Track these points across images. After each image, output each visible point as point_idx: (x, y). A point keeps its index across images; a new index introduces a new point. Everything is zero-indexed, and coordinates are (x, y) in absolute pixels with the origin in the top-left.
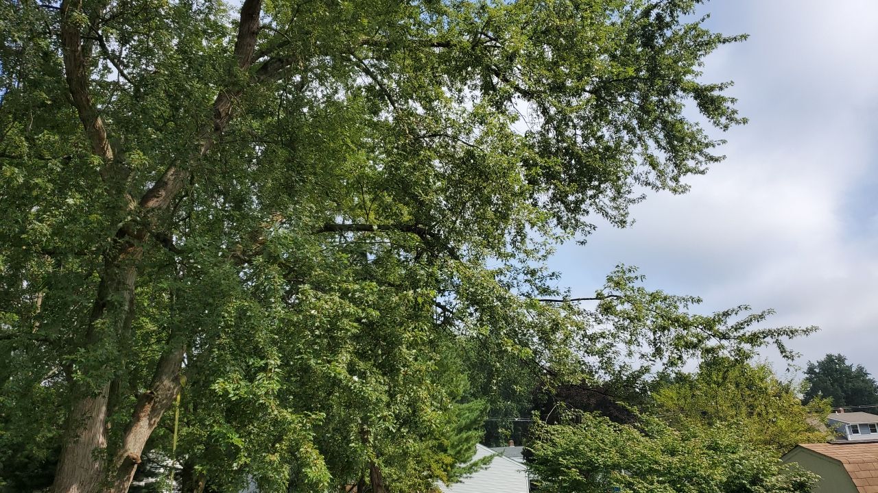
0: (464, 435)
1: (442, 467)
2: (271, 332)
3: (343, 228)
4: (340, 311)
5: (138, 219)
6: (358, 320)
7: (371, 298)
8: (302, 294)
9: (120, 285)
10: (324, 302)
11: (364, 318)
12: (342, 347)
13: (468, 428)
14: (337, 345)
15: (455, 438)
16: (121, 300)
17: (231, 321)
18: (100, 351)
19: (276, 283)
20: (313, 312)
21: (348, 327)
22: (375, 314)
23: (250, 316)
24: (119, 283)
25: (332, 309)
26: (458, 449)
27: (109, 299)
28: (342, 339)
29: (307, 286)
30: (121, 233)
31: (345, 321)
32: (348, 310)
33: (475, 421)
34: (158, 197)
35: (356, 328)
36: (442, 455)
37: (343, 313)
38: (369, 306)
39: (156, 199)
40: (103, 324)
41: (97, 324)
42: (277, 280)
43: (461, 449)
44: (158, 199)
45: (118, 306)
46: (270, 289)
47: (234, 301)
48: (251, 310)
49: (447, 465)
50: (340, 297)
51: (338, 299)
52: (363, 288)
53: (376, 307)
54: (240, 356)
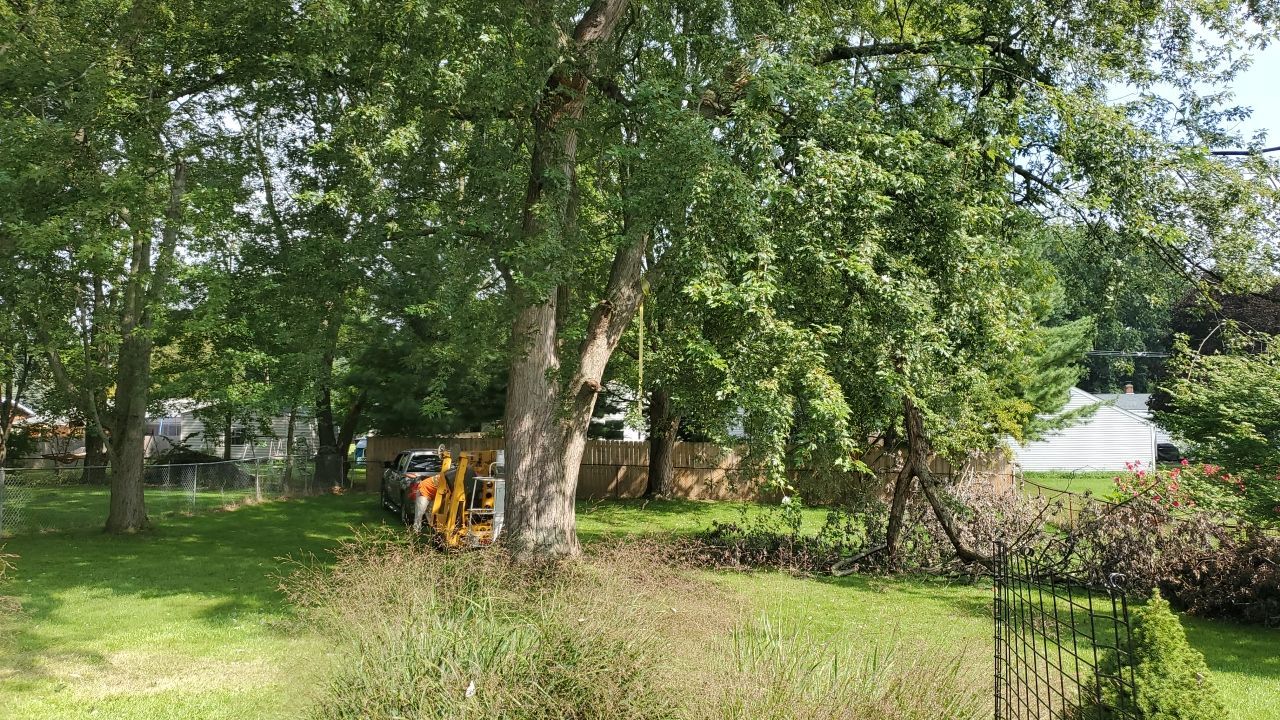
0: (1052, 373)
1: (1015, 417)
2: (762, 213)
3: (861, 52)
4: (862, 180)
5: (573, 59)
6: (890, 192)
7: (910, 156)
8: (804, 155)
9: (559, 155)
10: (837, 166)
11: (899, 188)
12: (865, 234)
13: (1059, 362)
14: (859, 230)
15: (1036, 377)
16: (562, 176)
17: (706, 198)
18: (542, 246)
19: (766, 139)
20: (821, 181)
21: (874, 203)
22: (917, 181)
23: (731, 190)
24: (556, 153)
25: (848, 176)
26: (1041, 392)
27: (547, 175)
28: (867, 220)
29: (812, 143)
30: (553, 82)
31: (870, 193)
32: (874, 176)
33: (1071, 353)
34: (596, 26)
35: (887, 203)
36: (1015, 401)
37: (867, 182)
38: (907, 169)
39: (593, 30)
40: (542, 209)
41: (535, 209)
42: (767, 134)
43: (1046, 393)
44: (595, 29)
45: (559, 186)
46: (757, 148)
47: (709, 168)
48: (733, 182)
49: (1022, 416)
50: (861, 157)
51: (858, 160)
52: (898, 141)
53: (917, 169)
54: (720, 248)
